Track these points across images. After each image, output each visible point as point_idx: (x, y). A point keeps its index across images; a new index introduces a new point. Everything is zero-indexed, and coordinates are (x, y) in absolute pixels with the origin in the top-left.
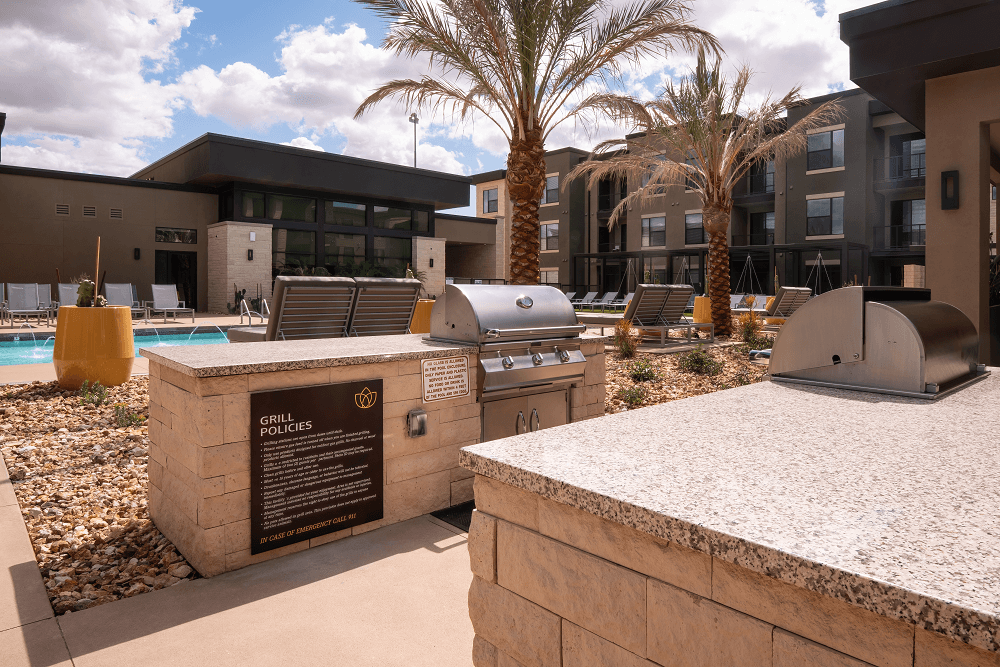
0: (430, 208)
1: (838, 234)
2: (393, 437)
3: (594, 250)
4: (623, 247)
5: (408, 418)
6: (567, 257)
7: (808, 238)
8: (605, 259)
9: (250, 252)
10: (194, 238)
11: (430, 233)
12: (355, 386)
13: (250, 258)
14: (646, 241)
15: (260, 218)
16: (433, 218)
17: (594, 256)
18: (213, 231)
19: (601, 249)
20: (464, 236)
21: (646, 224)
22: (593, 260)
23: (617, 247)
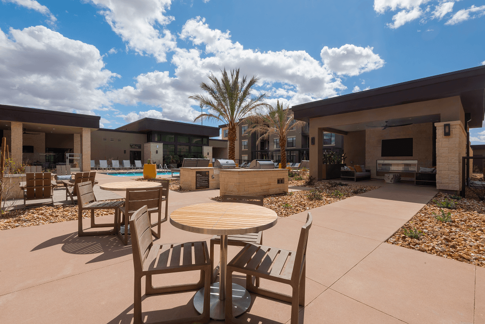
0: (207, 137)
1: (333, 144)
2: (210, 178)
3: (259, 149)
4: (268, 149)
5: (212, 176)
6: (250, 152)
7: (324, 146)
8: (262, 152)
9: (157, 151)
10: (140, 147)
11: (208, 145)
12: (206, 172)
13: (157, 153)
14: (275, 146)
15: (159, 141)
16: (208, 140)
17: (259, 151)
18: (146, 145)
19: (261, 149)
20: (218, 145)
21: (275, 141)
22: (259, 153)
23: (267, 148)
